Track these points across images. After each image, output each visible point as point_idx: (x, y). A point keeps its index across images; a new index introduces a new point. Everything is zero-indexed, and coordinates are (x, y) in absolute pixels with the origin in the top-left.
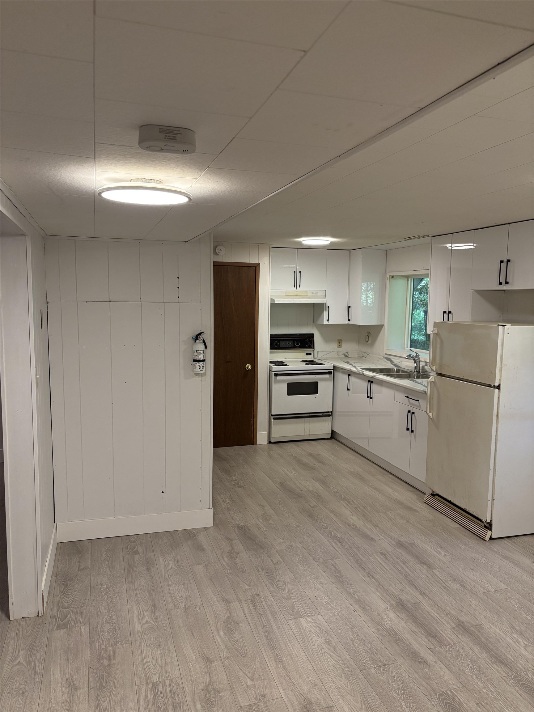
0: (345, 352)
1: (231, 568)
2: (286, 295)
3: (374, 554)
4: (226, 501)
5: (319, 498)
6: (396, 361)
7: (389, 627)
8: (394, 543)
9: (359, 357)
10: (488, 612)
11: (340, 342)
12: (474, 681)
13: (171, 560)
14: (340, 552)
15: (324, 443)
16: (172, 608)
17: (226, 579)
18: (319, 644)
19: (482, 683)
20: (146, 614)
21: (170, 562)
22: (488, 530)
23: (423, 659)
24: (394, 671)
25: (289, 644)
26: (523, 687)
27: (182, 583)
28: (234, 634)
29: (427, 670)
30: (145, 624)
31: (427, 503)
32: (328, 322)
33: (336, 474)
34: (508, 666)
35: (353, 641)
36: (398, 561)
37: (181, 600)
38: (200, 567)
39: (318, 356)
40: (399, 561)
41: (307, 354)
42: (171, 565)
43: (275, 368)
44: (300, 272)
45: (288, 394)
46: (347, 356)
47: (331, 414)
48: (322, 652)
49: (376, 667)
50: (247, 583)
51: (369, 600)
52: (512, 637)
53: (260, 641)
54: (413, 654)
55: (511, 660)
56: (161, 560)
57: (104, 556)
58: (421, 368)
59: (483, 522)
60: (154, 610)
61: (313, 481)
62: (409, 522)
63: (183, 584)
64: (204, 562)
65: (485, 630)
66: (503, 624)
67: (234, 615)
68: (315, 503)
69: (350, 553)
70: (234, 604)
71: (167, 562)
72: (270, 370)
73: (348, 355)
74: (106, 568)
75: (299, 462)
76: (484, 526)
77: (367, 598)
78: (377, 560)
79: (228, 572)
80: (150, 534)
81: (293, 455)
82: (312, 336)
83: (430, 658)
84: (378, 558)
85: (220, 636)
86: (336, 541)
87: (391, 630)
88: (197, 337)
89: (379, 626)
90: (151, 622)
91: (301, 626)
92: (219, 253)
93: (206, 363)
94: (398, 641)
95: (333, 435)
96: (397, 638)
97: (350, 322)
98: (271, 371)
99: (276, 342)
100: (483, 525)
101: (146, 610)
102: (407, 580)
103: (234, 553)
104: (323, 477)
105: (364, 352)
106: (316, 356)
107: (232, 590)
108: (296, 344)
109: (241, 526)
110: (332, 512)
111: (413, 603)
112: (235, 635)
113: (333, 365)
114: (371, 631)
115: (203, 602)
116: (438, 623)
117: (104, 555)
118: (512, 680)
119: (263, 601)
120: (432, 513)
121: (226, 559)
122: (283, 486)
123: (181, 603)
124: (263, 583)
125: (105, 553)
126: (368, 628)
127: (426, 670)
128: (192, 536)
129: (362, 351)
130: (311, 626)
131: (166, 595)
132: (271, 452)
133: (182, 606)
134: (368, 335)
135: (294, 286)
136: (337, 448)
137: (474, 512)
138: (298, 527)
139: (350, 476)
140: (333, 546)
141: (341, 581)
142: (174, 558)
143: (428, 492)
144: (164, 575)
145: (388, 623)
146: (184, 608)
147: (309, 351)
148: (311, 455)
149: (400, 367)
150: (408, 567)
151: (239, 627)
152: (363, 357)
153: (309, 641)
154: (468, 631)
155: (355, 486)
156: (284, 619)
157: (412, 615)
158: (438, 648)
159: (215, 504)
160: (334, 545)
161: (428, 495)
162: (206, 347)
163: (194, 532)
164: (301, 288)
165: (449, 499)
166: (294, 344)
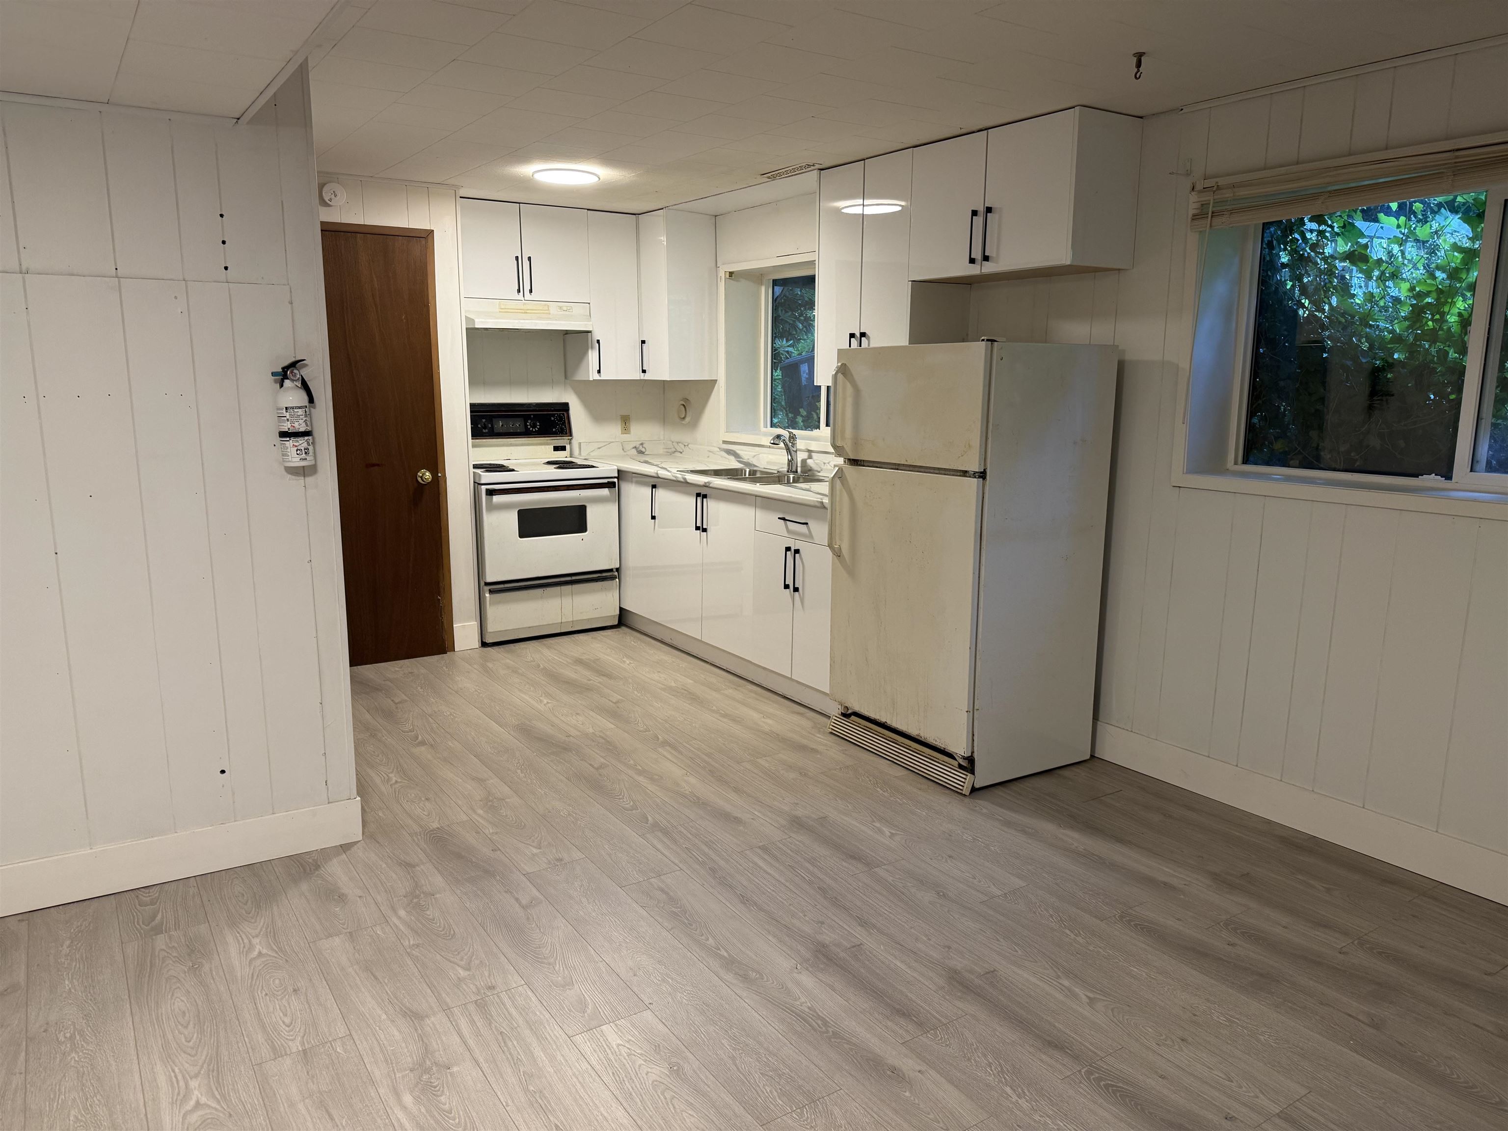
0: (637, 444)
1: (416, 932)
2: (500, 312)
3: (747, 852)
4: (389, 779)
5: (610, 747)
6: (747, 454)
7: (807, 1010)
8: (784, 822)
9: (668, 452)
10: (1001, 940)
11: (625, 421)
12: (1010, 1098)
13: (257, 936)
14: (673, 859)
15: (602, 636)
16: (268, 1056)
17: (409, 962)
18: (656, 1081)
19: (1026, 1101)
20: (193, 1084)
21: (256, 941)
22: (968, 774)
23: (893, 1069)
24: (837, 1111)
25: (584, 1094)
26: (1109, 1093)
27: (290, 989)
28: (441, 1096)
29: (907, 1094)
30: (192, 1111)
31: (834, 732)
32: (600, 376)
33: (639, 695)
34: (1069, 1052)
35: (733, 1059)
36: (799, 859)
37: (291, 1033)
38: (337, 941)
39: (580, 454)
40: (803, 860)
41: (556, 449)
42: (259, 946)
43: (487, 477)
44: (529, 259)
45: (521, 536)
46: (641, 452)
47: (616, 573)
48: (666, 1099)
49: (795, 1109)
50: (462, 963)
51: (754, 957)
52: (1060, 986)
53: (510, 1102)
54: (871, 1063)
55: (1070, 1036)
56: (230, 939)
57: (65, 950)
58: (799, 465)
59: (954, 759)
60: (218, 1071)
61: (591, 713)
62: (805, 775)
63: (295, 990)
64: (345, 926)
65: (1005, 980)
66: (1036, 962)
67: (435, 1046)
68: (602, 760)
69: (695, 856)
70: (433, 1019)
71: (246, 941)
72: (474, 482)
73: (643, 450)
74: (72, 982)
75: (554, 677)
76: (957, 766)
77: (748, 952)
78: (756, 864)
79: (412, 943)
80: (197, 877)
81: (540, 666)
82: (565, 407)
83: (908, 1064)
84: (756, 859)
85: (404, 1108)
86: (659, 834)
87: (813, 1016)
88: (283, 375)
89: (787, 1012)
90: (209, 1103)
91: (607, 1046)
92: (330, 200)
93: (313, 439)
94: (833, 1040)
95: (623, 620)
96: (827, 1032)
97: (646, 374)
98: (477, 484)
99: (484, 420)
100: (955, 763)
101: (192, 1074)
102: (825, 898)
103: (422, 895)
104: (612, 704)
105: (678, 443)
106: (576, 452)
107: (425, 986)
108: (531, 427)
109: (431, 831)
110: (640, 773)
111: (848, 947)
112: (443, 1099)
113: (616, 468)
114: (770, 1028)
115: (351, 1028)
116: (908, 982)
117: (65, 947)
118: (1083, 1081)
119: (506, 1000)
120: (847, 752)
121: (402, 913)
122: (526, 731)
123: (292, 1040)
124: (503, 958)
125: (68, 942)
126: (762, 1020)
127: (904, 1095)
128: (310, 869)
129: (673, 440)
130: (630, 1040)
131: (249, 1025)
132: (490, 665)
133: (295, 1046)
134: (684, 405)
135: (519, 291)
136: (632, 642)
137: (936, 739)
138: (569, 814)
139: (670, 696)
140: (654, 847)
141: (684, 923)
142: (264, 929)
143: (835, 710)
144: (239, 975)
145: (804, 1003)
146: (302, 1053)
147: (560, 441)
148: (579, 662)
149: (756, 466)
150: (823, 868)
151: (452, 1074)
152: (675, 452)
153: (631, 1079)
154: (971, 990)
155: (682, 714)
156: (564, 1035)
157: (852, 973)
158: (921, 1037)
159: (363, 789)
160: (655, 842)
161: (836, 717)
162: (311, 400)
163: (313, 860)
164: (534, 296)
165: (883, 719)
166: (526, 426)
